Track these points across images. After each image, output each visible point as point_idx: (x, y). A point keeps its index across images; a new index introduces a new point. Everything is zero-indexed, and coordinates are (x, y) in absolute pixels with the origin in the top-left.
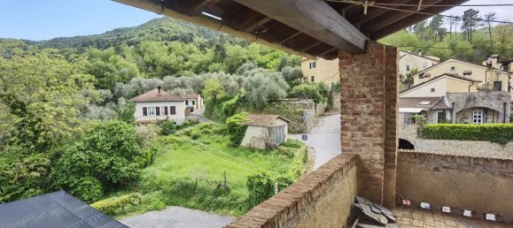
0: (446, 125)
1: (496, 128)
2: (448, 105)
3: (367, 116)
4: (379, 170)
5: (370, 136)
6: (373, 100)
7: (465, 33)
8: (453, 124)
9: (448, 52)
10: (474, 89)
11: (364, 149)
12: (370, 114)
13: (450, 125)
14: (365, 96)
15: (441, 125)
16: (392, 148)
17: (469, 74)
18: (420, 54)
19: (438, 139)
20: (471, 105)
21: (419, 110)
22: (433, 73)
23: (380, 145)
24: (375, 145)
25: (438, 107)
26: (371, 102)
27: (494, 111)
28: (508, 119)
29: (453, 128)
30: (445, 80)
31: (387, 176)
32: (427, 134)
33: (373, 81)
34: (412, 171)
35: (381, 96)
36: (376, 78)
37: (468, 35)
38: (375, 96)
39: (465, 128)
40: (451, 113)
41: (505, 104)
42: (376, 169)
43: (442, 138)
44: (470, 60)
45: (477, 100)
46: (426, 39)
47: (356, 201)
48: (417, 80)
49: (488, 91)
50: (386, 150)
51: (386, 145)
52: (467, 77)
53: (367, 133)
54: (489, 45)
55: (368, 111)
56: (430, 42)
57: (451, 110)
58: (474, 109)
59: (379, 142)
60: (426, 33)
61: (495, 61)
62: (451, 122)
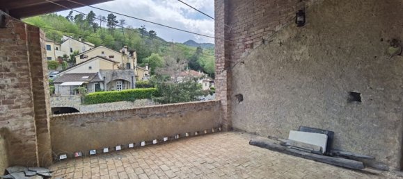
0: (100, 93)
1: (129, 92)
2: (101, 79)
3: (11, 90)
4: (31, 137)
5: (18, 107)
6: (17, 74)
7: (109, 29)
8: (105, 92)
9: (100, 41)
10: (116, 68)
11: (12, 121)
12: (15, 87)
13: (103, 92)
14: (8, 70)
15: (97, 93)
16: (43, 115)
17: (113, 57)
18: (80, 40)
19: (96, 103)
20: (115, 78)
21: (81, 83)
22: (90, 55)
23: (30, 114)
24: (24, 115)
25: (94, 80)
26: (15, 76)
27: (127, 81)
28: (134, 86)
29: (106, 94)
30: (98, 60)
31: (41, 140)
32: (87, 101)
33: (16, 56)
34: (64, 131)
35: (25, 70)
36: (19, 53)
37: (111, 31)
38: (19, 70)
39: (113, 94)
40: (104, 84)
41: (132, 77)
42: (28, 137)
43: (99, 103)
44: (114, 48)
45: (118, 75)
46: (84, 29)
47: (7, 173)
48: (78, 60)
49: (124, 69)
50: (37, 118)
51: (36, 113)
52: (112, 59)
53: (14, 105)
54: (123, 40)
55: (13, 84)
56: (87, 32)
57: (103, 82)
58: (116, 80)
59: (29, 111)
60: (84, 25)
61: (126, 50)
62: (104, 91)
